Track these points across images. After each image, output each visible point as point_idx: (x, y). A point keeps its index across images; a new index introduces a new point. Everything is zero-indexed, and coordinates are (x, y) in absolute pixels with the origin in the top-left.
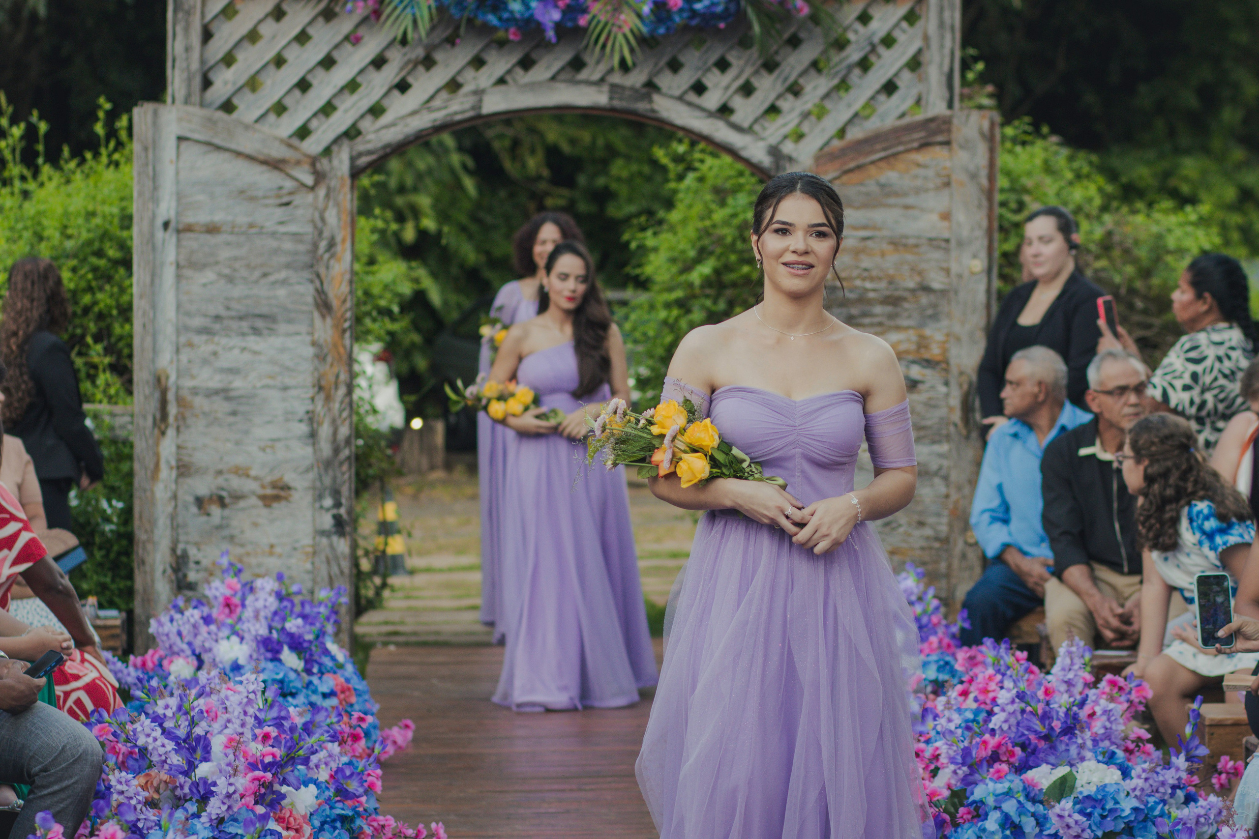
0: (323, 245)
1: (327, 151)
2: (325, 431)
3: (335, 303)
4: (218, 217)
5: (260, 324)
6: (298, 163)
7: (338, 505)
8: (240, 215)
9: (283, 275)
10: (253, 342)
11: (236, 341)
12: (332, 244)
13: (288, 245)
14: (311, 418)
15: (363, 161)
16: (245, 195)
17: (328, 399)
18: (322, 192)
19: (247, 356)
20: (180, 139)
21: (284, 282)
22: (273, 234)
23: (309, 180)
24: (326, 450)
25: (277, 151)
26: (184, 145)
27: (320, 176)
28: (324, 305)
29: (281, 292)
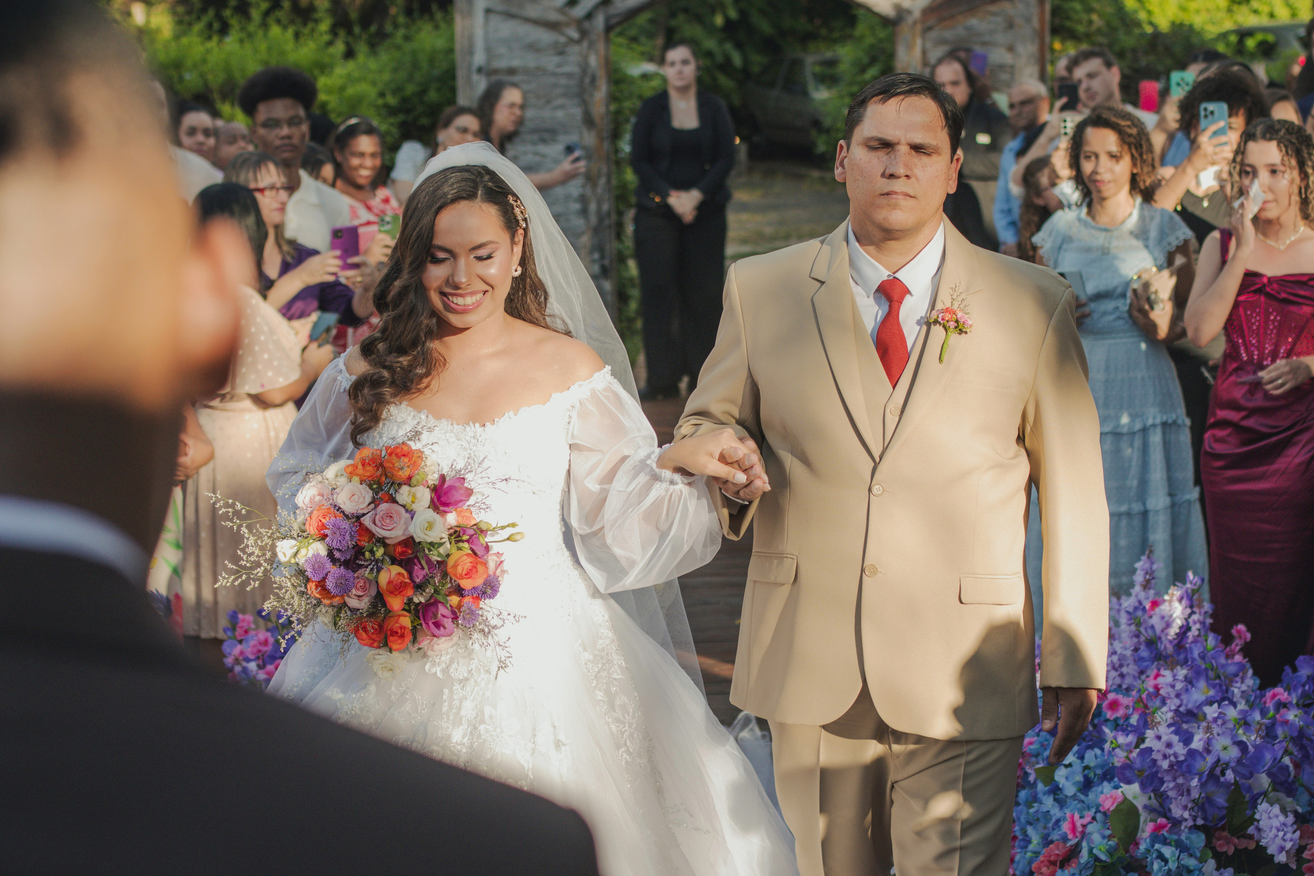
0: (587, 80)
1: (589, 16)
2: (593, 207)
3: (597, 120)
4: (516, 63)
5: (546, 136)
6: (568, 24)
7: (603, 257)
8: (530, 61)
9: (560, 101)
10: (542, 148)
11: (529, 148)
12: (593, 80)
13: (563, 81)
14: (583, 199)
15: (614, 21)
16: (533, 47)
17: (594, 185)
18: (585, 44)
19: (537, 159)
20: (488, 11)
21: (562, 107)
22: (554, 74)
23: (575, 35)
24: (594, 220)
25: (554, 16)
26: (492, 16)
27: (584, 33)
28: (589, 121)
29: (560, 114)
